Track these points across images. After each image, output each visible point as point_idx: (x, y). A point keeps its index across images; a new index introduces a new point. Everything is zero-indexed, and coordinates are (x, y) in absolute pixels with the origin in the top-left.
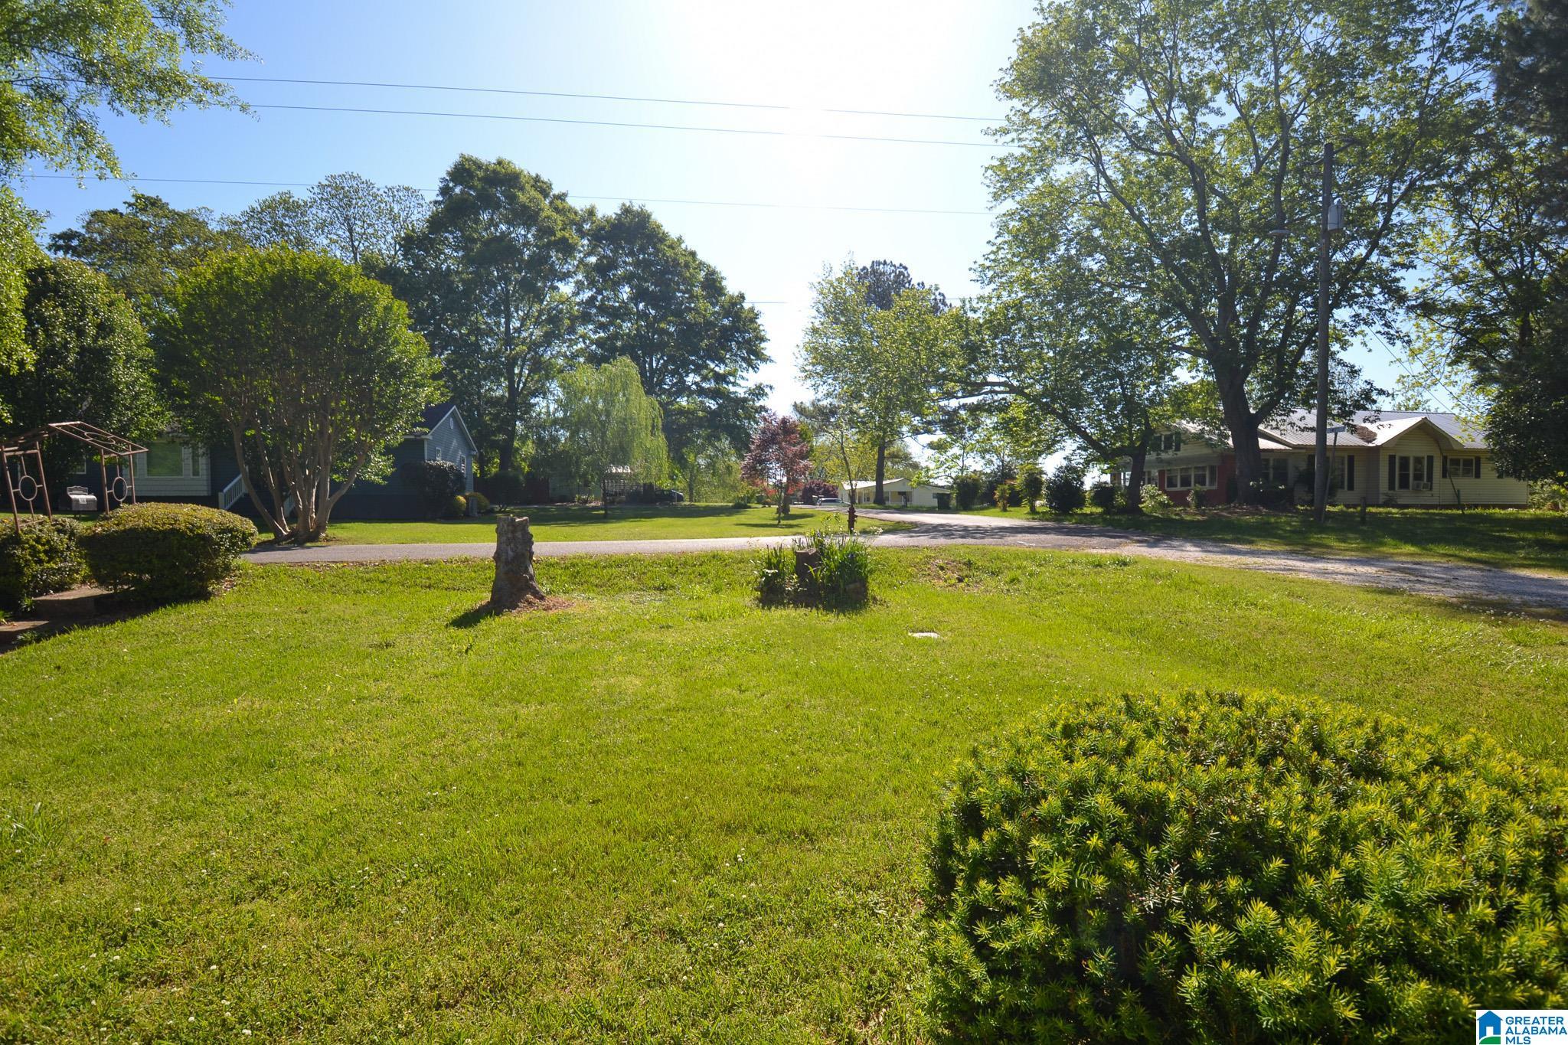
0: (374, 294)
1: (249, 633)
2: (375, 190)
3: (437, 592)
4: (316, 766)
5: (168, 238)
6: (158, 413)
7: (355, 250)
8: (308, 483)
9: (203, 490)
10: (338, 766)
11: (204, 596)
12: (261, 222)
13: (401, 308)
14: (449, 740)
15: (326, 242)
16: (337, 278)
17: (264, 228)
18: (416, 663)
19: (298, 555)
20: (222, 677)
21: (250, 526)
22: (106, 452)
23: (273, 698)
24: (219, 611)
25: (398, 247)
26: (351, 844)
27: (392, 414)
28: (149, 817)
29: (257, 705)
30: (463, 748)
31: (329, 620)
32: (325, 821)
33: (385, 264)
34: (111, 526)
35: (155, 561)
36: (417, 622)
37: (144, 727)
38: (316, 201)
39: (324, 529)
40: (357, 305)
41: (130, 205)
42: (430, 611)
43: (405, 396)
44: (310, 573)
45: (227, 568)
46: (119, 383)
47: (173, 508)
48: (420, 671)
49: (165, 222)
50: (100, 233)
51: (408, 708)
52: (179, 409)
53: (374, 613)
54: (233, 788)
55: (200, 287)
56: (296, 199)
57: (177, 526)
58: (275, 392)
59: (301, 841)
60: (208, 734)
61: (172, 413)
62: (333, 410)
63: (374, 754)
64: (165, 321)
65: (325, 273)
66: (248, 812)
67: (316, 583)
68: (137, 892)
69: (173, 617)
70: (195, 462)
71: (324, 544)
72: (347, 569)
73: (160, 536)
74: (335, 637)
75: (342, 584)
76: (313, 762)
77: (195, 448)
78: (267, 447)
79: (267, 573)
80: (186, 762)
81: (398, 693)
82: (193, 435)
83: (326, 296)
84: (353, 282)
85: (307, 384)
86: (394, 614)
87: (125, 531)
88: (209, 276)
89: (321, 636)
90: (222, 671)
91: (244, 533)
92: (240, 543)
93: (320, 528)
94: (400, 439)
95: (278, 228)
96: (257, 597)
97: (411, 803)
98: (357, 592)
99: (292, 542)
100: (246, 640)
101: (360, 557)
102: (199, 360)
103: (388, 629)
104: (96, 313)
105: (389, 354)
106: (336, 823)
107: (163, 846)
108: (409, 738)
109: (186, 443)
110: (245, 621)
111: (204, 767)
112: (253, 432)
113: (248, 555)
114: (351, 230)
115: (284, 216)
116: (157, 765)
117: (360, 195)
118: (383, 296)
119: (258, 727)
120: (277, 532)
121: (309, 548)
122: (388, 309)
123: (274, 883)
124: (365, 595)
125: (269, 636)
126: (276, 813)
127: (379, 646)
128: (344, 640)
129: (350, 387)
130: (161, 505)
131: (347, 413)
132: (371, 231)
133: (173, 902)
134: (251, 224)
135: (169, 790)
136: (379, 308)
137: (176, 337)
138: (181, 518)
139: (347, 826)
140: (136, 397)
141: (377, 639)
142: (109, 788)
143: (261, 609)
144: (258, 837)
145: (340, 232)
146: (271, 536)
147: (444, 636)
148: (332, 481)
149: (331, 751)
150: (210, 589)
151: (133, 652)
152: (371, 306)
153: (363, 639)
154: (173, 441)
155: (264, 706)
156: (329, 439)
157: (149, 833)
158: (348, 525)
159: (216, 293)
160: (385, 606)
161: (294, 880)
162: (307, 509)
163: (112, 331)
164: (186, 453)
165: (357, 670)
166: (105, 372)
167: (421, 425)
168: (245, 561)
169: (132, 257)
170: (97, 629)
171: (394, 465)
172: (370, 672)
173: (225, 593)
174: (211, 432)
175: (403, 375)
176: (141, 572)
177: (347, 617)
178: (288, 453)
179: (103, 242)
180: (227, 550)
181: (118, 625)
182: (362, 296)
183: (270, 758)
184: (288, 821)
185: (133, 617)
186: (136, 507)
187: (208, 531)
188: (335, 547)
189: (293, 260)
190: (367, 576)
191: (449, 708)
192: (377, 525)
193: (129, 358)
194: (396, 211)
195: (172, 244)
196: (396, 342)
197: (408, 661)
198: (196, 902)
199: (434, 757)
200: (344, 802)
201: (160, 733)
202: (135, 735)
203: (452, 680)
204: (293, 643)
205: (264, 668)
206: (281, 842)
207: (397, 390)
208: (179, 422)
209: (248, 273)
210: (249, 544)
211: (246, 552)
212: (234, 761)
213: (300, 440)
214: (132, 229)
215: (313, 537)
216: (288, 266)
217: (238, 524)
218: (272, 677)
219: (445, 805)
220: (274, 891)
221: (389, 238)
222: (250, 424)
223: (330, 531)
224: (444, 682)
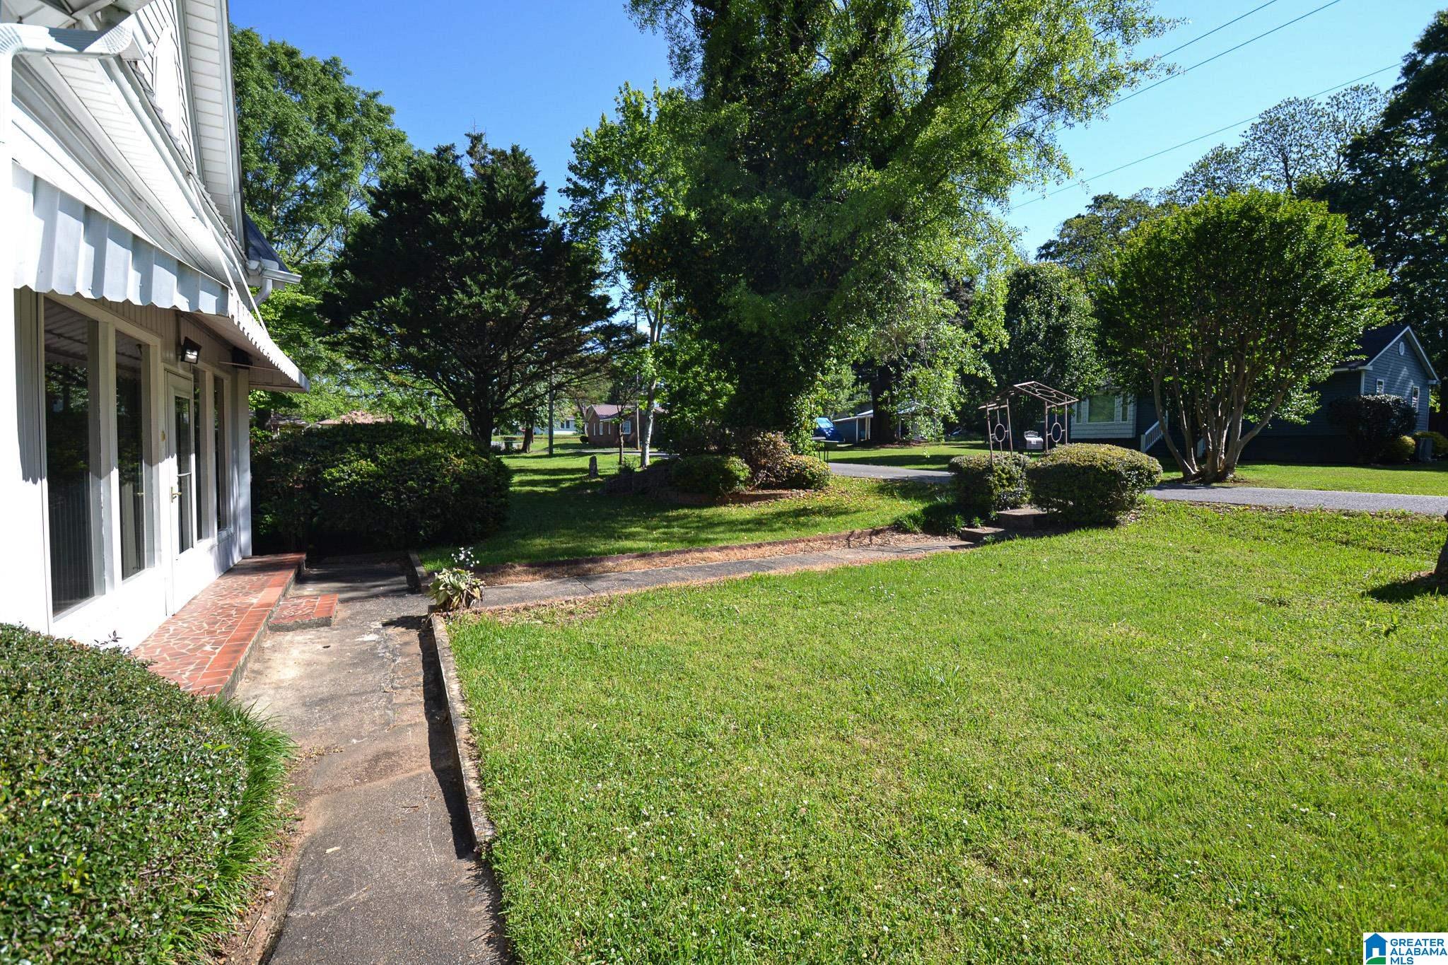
0: (1304, 215)
1: (1142, 563)
2: (1315, 106)
3: (1356, 551)
4: (1172, 716)
5: (1116, 224)
6: (1098, 371)
7: (1289, 179)
8: (1220, 424)
9: (1129, 433)
10: (1195, 725)
11: (1111, 524)
12: (1195, 183)
13: (1340, 222)
14: (1338, 744)
15: (1257, 181)
16: (1263, 211)
17: (1197, 188)
18: (1313, 632)
19: (1201, 494)
20: (1109, 599)
21: (1155, 465)
22: (1049, 404)
23: (1148, 632)
24: (1121, 539)
25: (1342, 159)
26: (1188, 822)
27: (1321, 343)
28: (1023, 705)
29: (1132, 634)
30: (1357, 762)
31: (1220, 564)
32: (1167, 783)
33: (1325, 182)
34: (1048, 462)
35: (1076, 491)
36: (1324, 583)
37: (1041, 626)
38: (1248, 143)
39: (1232, 470)
40: (1286, 231)
41: (1090, 207)
42: (1342, 573)
43: (1336, 323)
44: (1209, 513)
45: (1132, 501)
46: (1071, 350)
47: (1093, 448)
48: (1316, 643)
49: (1115, 212)
50: (1069, 236)
51: (1292, 684)
52: (1113, 366)
53: (1272, 564)
54: (1091, 708)
55: (1133, 256)
56: (1228, 149)
57: (1094, 463)
58: (1194, 338)
59: (1138, 792)
60: (1085, 649)
61: (1108, 370)
62: (1251, 349)
63: (1238, 726)
64: (1105, 292)
65: (1251, 209)
66: (1098, 738)
67: (1214, 523)
68: (996, 771)
69: (1084, 539)
70: (1125, 409)
71: (1231, 485)
72: (1247, 513)
73: (1081, 471)
74: (1224, 583)
75: (1241, 528)
76: (1171, 710)
77: (1125, 397)
78: (1184, 392)
79: (1169, 508)
80: (1062, 668)
81: (1282, 663)
82: (1124, 386)
83: (1251, 231)
84: (1281, 209)
85: (1226, 327)
86: (1295, 569)
87: (1056, 466)
88: (1141, 244)
89: (1209, 581)
90: (1111, 594)
91: (1149, 471)
92: (1145, 479)
93: (1229, 468)
94: (1328, 372)
95: (1211, 183)
96: (1155, 531)
97: (1271, 807)
98: (1257, 538)
99: (1200, 482)
100: (1137, 569)
101: (1265, 502)
102: (1129, 320)
103: (1285, 584)
104: (1059, 298)
105: (1318, 278)
106: (1176, 789)
107: (1025, 739)
108: (1284, 723)
109: (1118, 393)
110: (1141, 551)
111: (1074, 678)
112: (1171, 378)
113: (1154, 492)
114: (1285, 161)
115: (1215, 170)
116: (1042, 662)
117: (1297, 119)
118: (1317, 214)
119: (1127, 656)
120: (1186, 471)
121: (1214, 488)
122: (1321, 228)
123: (1103, 823)
124: (1265, 543)
125: (1159, 569)
126: (1122, 750)
127: (1271, 603)
128: (1233, 588)
129: (1271, 322)
130: (1085, 445)
131: (1265, 350)
132: (1309, 152)
133: (1017, 794)
134: (1185, 188)
135: (1044, 689)
136: (1310, 229)
137: (1112, 304)
138: (1098, 456)
139: (1188, 798)
140: (1083, 360)
141: (1269, 594)
142: (1004, 670)
143: (1158, 542)
144: (1100, 767)
145: (1274, 166)
146: (1180, 475)
147: (1357, 607)
148: (1246, 422)
149: (1191, 706)
150: (1118, 518)
151: (1050, 563)
152: (1300, 229)
153: (1253, 591)
154: (1108, 393)
155: (1139, 637)
156: (1244, 379)
157: (1020, 721)
158: (1261, 467)
159: (1146, 258)
160: (1285, 558)
161: (1120, 831)
162: (1216, 451)
163: (1069, 309)
164: (1118, 401)
165: (1240, 624)
166: (1062, 343)
167: (1356, 352)
168: (1151, 496)
169: (1091, 249)
170: (1031, 541)
171: (1320, 402)
172: (1253, 629)
173: (1129, 524)
174: (1138, 383)
175: (1336, 300)
176: (1066, 499)
177: (1240, 563)
178: (1202, 396)
179: (1071, 242)
180: (1134, 485)
181: (1045, 539)
182: (1290, 222)
183: (1131, 691)
184: (1131, 766)
185: (1056, 535)
186: (1067, 447)
187: (1119, 468)
188: (1240, 489)
189: (1218, 206)
190: (1270, 522)
191: (1348, 702)
192: (1294, 469)
193: (1080, 328)
194: (1341, 119)
195: (1119, 228)
196: (1329, 263)
197: (1302, 627)
198: (1034, 805)
199: (1313, 758)
200: (1191, 769)
201: (1051, 636)
202: (1033, 631)
203: (1358, 667)
204: (1180, 580)
205: (1147, 599)
206: (1119, 783)
207: (1327, 317)
208: (1113, 376)
209: (1175, 231)
210: (1153, 481)
211: (1150, 488)
212: (1100, 681)
213: (1215, 382)
214: (1090, 226)
215: (1221, 478)
216: (1212, 213)
217: (1145, 463)
218: (1152, 610)
219: (1316, 831)
220: (1101, 832)
221: (1332, 153)
222: (1169, 371)
223: (1239, 472)
224: (1346, 666)
